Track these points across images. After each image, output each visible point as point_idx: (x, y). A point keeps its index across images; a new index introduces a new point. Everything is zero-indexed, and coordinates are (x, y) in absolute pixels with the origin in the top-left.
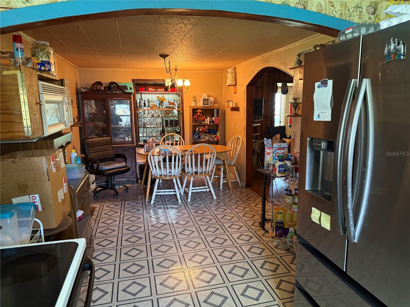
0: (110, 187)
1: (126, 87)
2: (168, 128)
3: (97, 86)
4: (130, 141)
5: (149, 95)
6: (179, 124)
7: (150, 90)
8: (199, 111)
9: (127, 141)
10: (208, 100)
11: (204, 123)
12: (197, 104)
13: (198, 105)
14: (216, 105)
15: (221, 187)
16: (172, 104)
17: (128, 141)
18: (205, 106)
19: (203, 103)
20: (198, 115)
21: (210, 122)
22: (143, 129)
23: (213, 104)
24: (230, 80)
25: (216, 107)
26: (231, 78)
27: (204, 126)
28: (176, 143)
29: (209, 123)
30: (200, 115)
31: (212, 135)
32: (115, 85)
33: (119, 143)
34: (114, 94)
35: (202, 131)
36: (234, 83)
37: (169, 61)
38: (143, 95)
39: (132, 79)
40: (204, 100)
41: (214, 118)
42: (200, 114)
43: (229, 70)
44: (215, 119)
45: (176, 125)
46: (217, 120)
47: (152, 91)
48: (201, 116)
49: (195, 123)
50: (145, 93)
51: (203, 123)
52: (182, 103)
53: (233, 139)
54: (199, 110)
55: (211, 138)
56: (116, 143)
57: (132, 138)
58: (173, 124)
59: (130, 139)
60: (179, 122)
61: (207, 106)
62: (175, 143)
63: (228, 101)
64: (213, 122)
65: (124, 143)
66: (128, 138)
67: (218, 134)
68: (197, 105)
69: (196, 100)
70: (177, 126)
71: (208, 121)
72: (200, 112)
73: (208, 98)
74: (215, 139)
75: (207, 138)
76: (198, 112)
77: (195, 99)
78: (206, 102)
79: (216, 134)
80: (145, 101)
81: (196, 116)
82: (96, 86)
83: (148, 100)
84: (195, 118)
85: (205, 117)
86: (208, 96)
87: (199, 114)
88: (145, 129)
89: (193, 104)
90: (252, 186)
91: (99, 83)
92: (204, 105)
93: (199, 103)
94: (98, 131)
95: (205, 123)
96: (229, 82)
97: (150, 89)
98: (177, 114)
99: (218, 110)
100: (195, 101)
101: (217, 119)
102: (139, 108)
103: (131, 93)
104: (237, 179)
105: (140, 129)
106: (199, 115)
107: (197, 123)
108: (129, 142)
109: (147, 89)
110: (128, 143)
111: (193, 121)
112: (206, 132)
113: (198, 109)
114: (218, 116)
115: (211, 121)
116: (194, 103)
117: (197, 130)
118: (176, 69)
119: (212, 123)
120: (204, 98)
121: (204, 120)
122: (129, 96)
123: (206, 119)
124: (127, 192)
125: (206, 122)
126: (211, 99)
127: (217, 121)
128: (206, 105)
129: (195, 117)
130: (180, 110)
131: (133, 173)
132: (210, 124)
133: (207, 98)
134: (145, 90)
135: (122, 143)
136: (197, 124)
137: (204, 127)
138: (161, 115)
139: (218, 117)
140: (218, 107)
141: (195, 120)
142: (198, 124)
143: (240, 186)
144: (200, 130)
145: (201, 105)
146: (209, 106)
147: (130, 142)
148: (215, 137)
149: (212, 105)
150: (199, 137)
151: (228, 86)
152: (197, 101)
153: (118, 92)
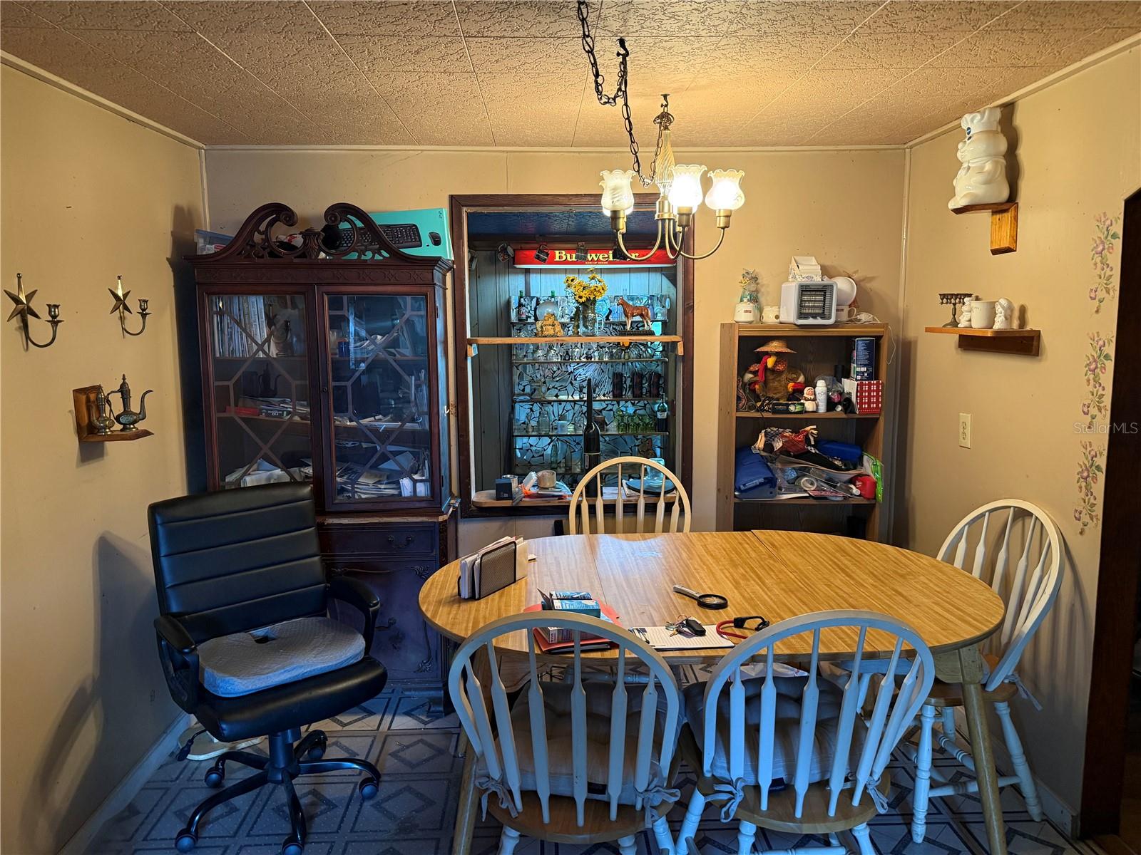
0: (278, 769)
1: (411, 233)
2: (622, 403)
3: (271, 224)
4: (421, 500)
5: (557, 276)
6: (666, 391)
7: (557, 259)
8: (775, 346)
9: (408, 499)
10: (824, 290)
11: (798, 408)
12: (761, 310)
13: (769, 317)
14: (864, 317)
15: (920, 830)
16: (636, 312)
17: (415, 497)
18: (811, 321)
19: (801, 305)
20: (766, 368)
21: (831, 405)
22: (527, 406)
23: (850, 313)
24: (980, 178)
25: (863, 325)
26: (988, 167)
27: (797, 424)
28: (652, 500)
29: (822, 409)
30: (780, 367)
31: (837, 468)
32: (359, 224)
33: (370, 507)
34: (352, 265)
35: (784, 451)
36: (1004, 194)
37: (622, 42)
38: (534, 279)
39: (452, 197)
40: (804, 290)
41: (850, 386)
42: (776, 363)
43: (973, 122)
44: (860, 390)
45: (654, 391)
46: (869, 397)
47: (566, 262)
48: (780, 373)
49: (751, 408)
50: (540, 271)
51: (792, 408)
52: (689, 308)
53: (983, 515)
54: (775, 344)
55: (831, 482)
56: (352, 508)
57: (435, 482)
58: (644, 391)
59: (422, 490)
60: (666, 382)
61: (819, 321)
62: (647, 505)
63: (954, 299)
64: (847, 403)
65: (394, 506)
66: (415, 482)
67: (870, 466)
68: (765, 320)
69: (757, 291)
70: (658, 396)
71: (817, 397)
72: (778, 354)
73: (827, 281)
74: (855, 491)
75: (809, 486)
76: (768, 354)
77: (753, 287)
78: (814, 301)
79: (858, 462)
80: (538, 299)
81: (755, 373)
82: (263, 227)
83: (553, 296)
84: (752, 383)
85: (801, 379)
86: (825, 271)
87: (770, 362)
88: (536, 407)
89: (743, 314)
90: (1116, 831)
91: (280, 212)
92: (801, 315)
93: (775, 309)
94: (271, 449)
95: (804, 411)
96: (967, 187)
97: (557, 252)
98: (661, 349)
99: (875, 345)
100: (754, 299)
101: (870, 391)
102: (518, 327)
103: (435, 261)
104: (1014, 774)
105: (517, 406)
106: (773, 370)
107: (760, 410)
108: (418, 505)
109: (547, 254)
110: (411, 505)
111: (739, 399)
112: (805, 455)
113: (766, 340)
114: (874, 375)
115: (835, 397)
116: (750, 306)
117: (760, 443)
118: (664, 119)
119: (839, 408)
120: (805, 281)
121: (797, 395)
122: (427, 275)
123: (807, 391)
124: (371, 797)
125: (809, 406)
126: (843, 286)
127: (869, 403)
128: (814, 316)
129: (748, 376)
130: (674, 344)
131: (429, 658)
132: (831, 415)
133: (817, 279)
134: (538, 257)
135: (381, 506)
136: (758, 415)
137: (796, 431)
138: (596, 354)
139: (877, 378)
140: (877, 326)
141: (748, 393)
142: (766, 415)
143: (1037, 819)
144: (778, 445)
145: (783, 319)
146: (831, 321)
147: (423, 504)
148: (852, 481)
149: (844, 317)
150: (771, 482)
151: (958, 211)
152: (762, 299)
153: (369, 255)
